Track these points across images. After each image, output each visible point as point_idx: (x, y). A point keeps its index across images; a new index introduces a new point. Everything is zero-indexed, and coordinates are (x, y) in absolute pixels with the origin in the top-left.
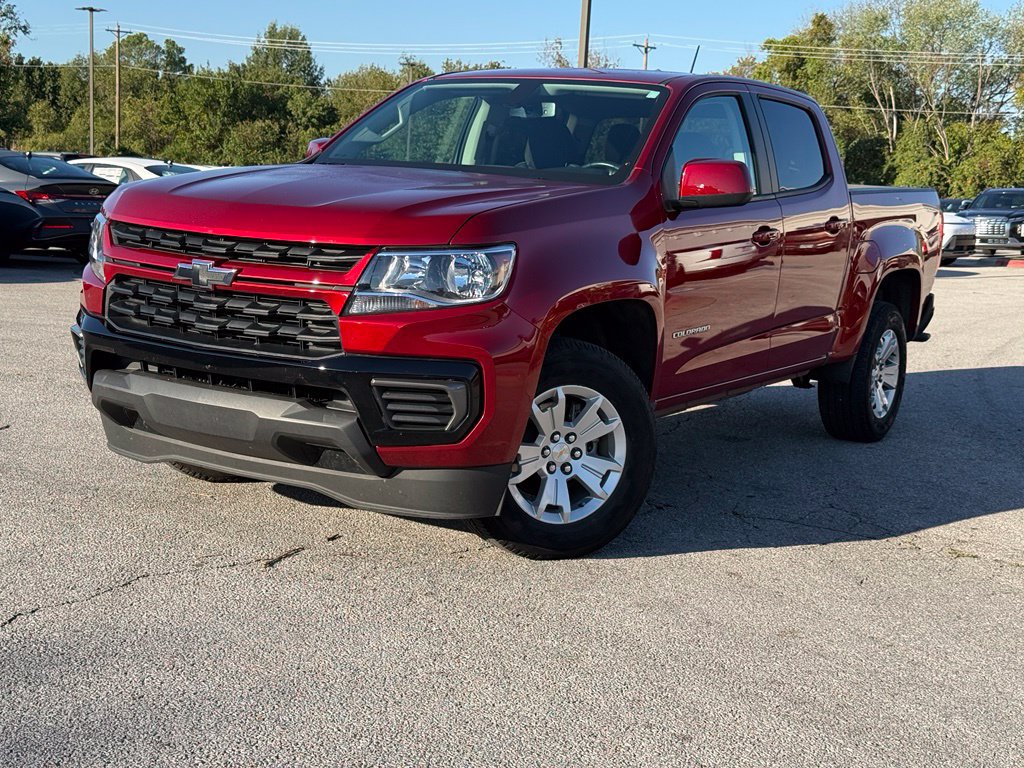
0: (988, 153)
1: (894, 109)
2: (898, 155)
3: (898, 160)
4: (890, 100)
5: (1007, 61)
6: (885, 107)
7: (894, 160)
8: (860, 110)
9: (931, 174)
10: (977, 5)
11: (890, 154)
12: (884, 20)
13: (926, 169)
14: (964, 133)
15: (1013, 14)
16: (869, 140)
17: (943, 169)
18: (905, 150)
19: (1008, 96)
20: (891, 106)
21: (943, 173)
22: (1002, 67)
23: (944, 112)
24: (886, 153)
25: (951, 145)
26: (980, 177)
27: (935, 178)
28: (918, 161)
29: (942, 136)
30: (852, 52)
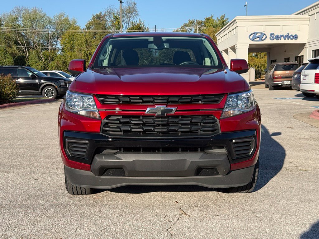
0: (58, 60)
1: (26, 47)
2: (30, 61)
3: (30, 62)
4: (24, 44)
5: (56, 32)
6: (23, 46)
7: (29, 63)
8: (14, 47)
9: (41, 66)
10: (45, 15)
11: (27, 61)
12: (16, 19)
13: (40, 65)
14: (47, 54)
15: (55, 18)
16: (20, 57)
17: (45, 65)
18: (32, 60)
19: (58, 42)
20: (25, 46)
21: (45, 66)
22: (55, 33)
23: (41, 47)
24: (26, 60)
25: (44, 57)
26: (57, 67)
27: (43, 68)
28: (36, 63)
29: (41, 55)
30: (9, 29)
